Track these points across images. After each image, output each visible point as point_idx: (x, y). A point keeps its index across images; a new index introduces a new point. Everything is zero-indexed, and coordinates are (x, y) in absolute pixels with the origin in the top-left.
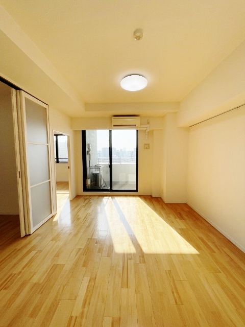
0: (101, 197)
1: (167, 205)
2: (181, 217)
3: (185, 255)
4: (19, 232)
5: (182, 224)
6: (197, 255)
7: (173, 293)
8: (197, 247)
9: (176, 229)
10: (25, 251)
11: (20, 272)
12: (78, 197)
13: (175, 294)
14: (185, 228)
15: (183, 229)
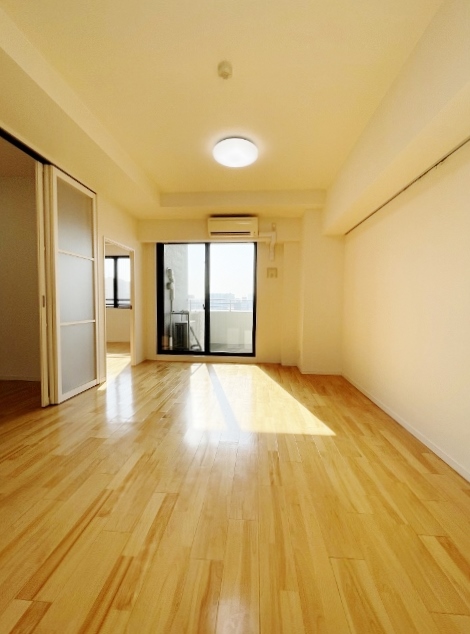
0: (187, 365)
1: (304, 377)
2: (323, 391)
3: (310, 436)
4: (40, 401)
5: (320, 400)
6: (332, 437)
7: (271, 474)
8: (335, 427)
9: (308, 406)
10: (46, 422)
11: (35, 444)
12: (146, 362)
13: (275, 476)
14: (324, 405)
15: (319, 407)
